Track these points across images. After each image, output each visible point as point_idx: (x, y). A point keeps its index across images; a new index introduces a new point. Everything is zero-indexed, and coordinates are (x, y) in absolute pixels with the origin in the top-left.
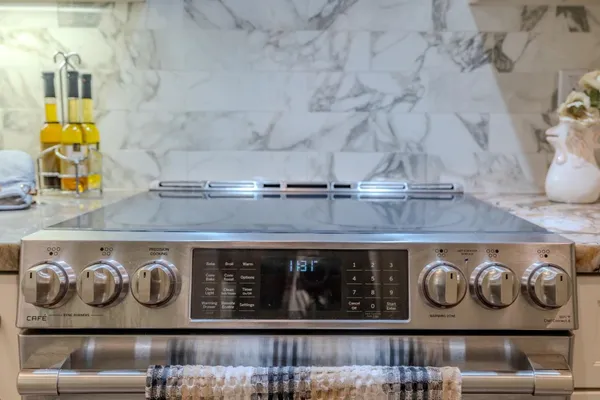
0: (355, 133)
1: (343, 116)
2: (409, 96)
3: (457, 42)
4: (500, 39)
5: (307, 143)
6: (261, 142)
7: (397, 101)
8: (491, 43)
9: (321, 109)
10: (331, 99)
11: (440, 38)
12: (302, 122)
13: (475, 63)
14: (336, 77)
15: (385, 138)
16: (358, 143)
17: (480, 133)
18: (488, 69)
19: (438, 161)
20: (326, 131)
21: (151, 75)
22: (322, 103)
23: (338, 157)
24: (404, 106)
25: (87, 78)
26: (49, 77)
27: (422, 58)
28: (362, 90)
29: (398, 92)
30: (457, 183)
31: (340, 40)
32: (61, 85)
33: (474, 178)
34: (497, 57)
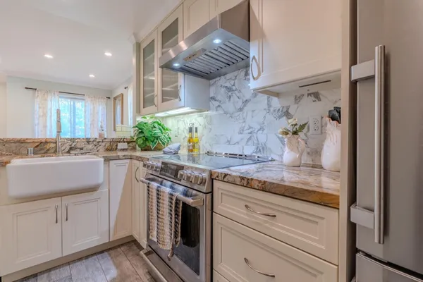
0: (250, 139)
1: (246, 135)
2: (262, 129)
3: (275, 111)
4: (288, 108)
5: (238, 143)
6: (229, 142)
7: (258, 130)
8: (285, 110)
9: (241, 133)
10: (243, 130)
11: (269, 110)
12: (237, 137)
13: (280, 117)
14: (244, 125)
15: (256, 142)
16: (249, 143)
17: (282, 140)
18: (284, 118)
19: (270, 149)
20: (242, 140)
21: (210, 127)
23: (245, 147)
24: (261, 132)
25: (196, 128)
27: (265, 117)
28: (250, 128)
29: (259, 128)
31: (245, 115)
32: (193, 130)
34: (287, 114)
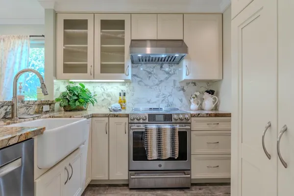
0: (163, 101)
1: (161, 98)
2: (170, 95)
3: (177, 87)
4: (184, 87)
5: (155, 102)
6: (149, 102)
10: (159, 96)
11: (175, 87)
12: (154, 99)
13: (180, 91)
14: (160, 93)
15: (167, 101)
16: (163, 102)
17: (181, 100)
18: (182, 91)
19: (175, 105)
20: (158, 100)
21: (133, 93)
22: (158, 97)
23: (160, 104)
24: (170, 97)
26: (120, 93)
27: (172, 90)
28: (164, 94)
29: (169, 95)
30: (178, 108)
31: (160, 88)
32: (122, 94)
33: (180, 107)
34: (183, 89)
